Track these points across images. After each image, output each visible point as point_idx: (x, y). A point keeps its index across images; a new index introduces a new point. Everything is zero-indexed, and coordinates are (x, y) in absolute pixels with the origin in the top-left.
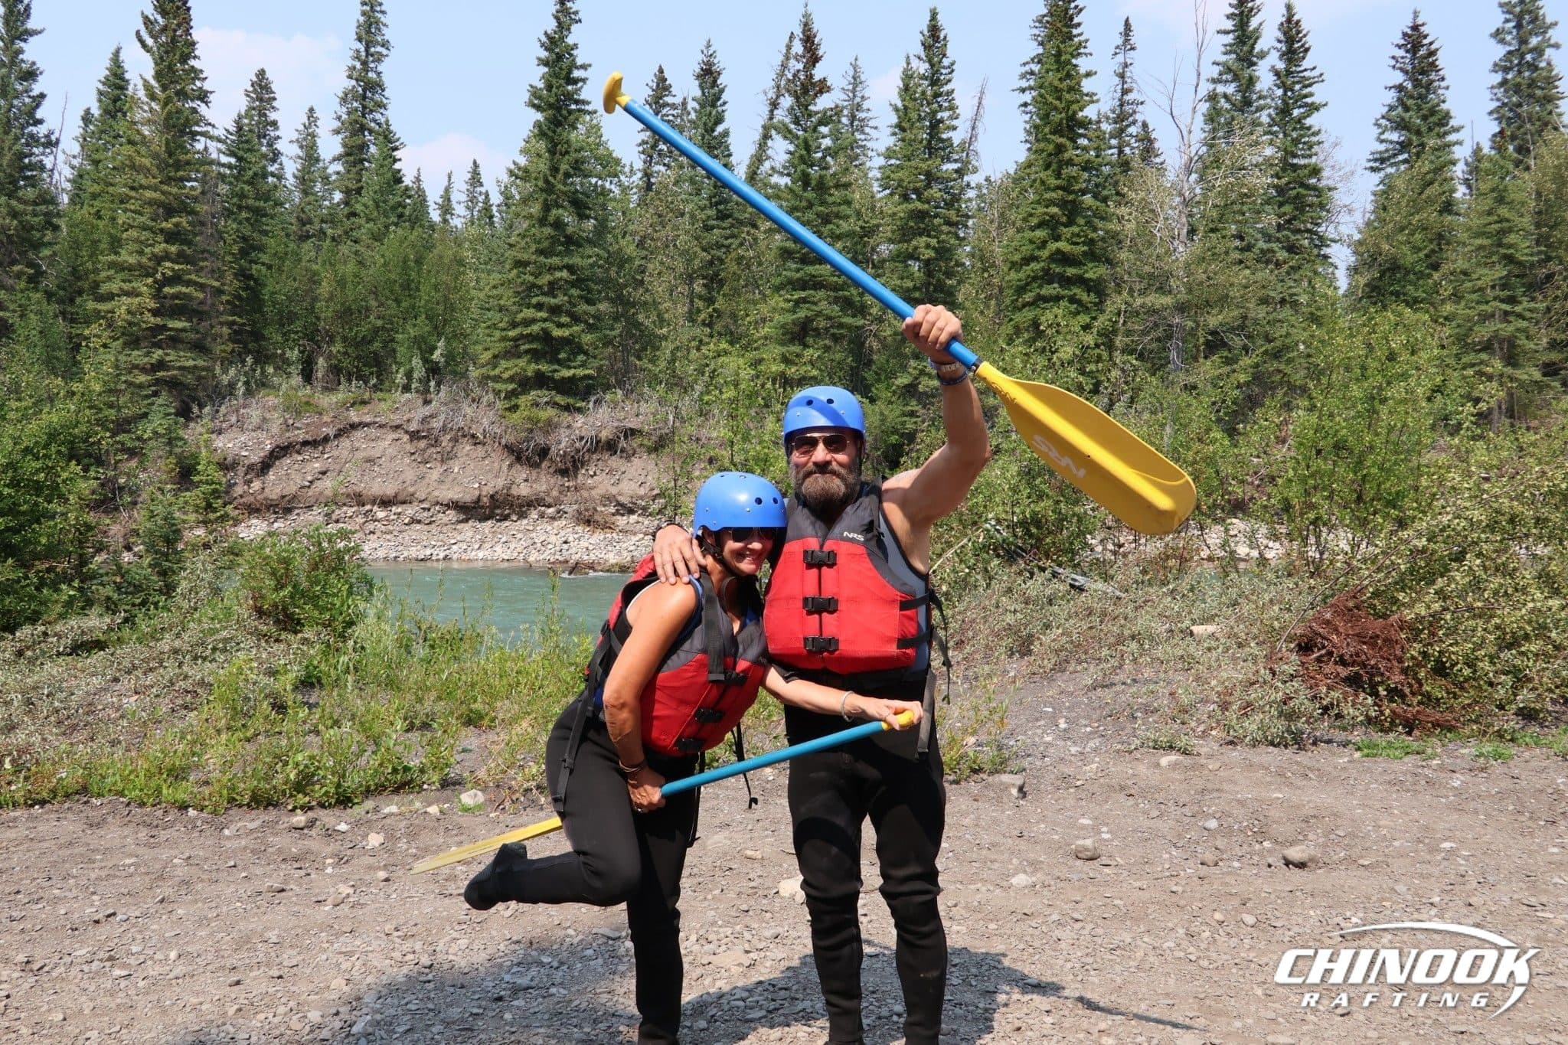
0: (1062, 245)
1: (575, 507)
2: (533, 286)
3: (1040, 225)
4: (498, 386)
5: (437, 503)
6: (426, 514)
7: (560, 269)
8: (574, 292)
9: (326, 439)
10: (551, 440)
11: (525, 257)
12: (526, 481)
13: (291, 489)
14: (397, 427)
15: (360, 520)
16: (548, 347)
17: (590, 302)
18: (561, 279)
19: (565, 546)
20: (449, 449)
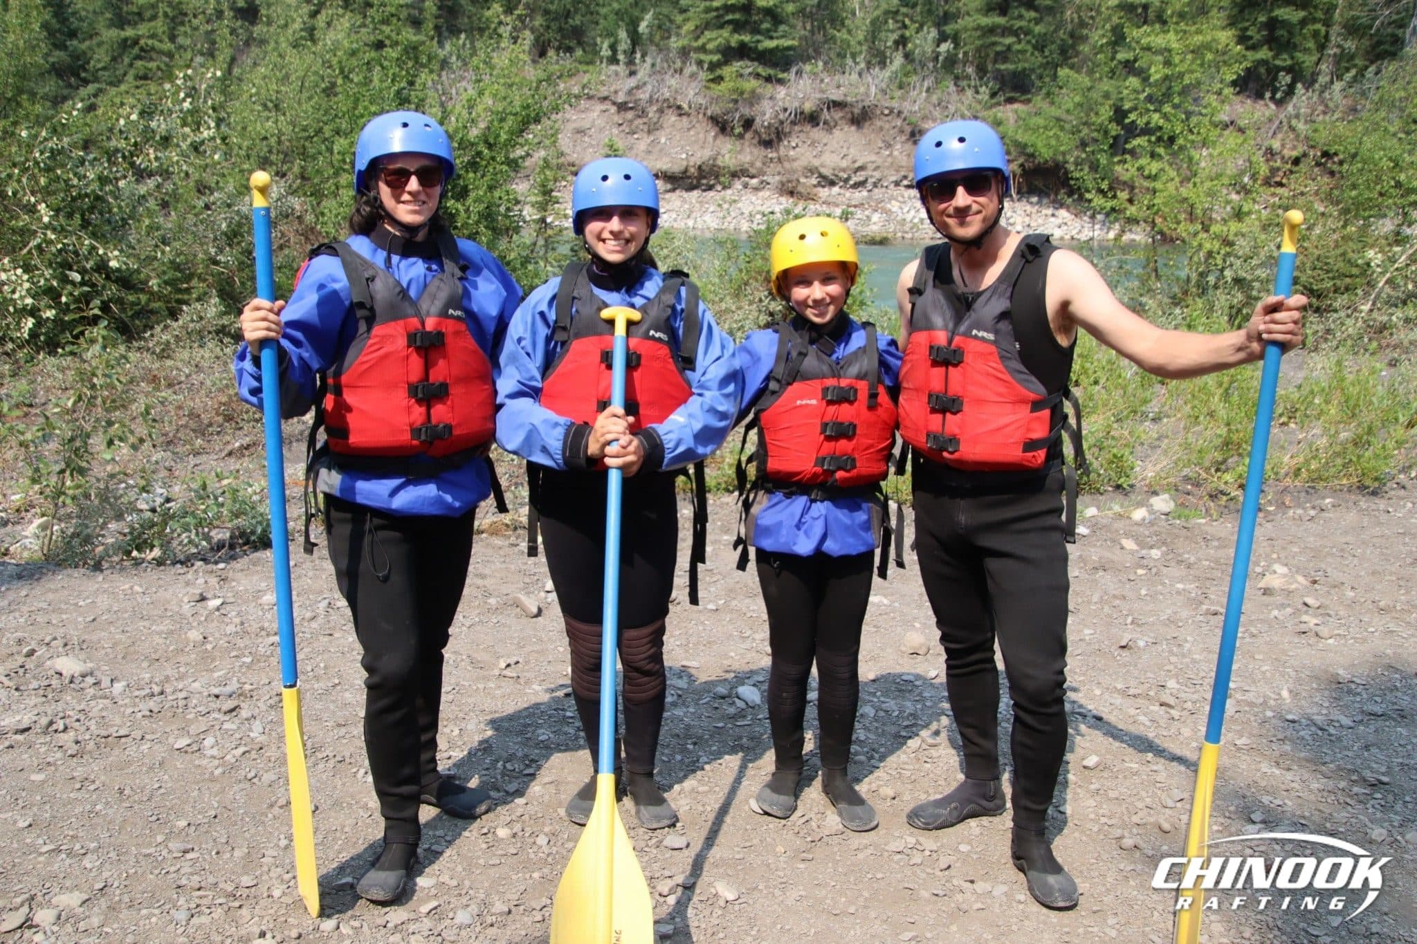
1: (777, 178)
4: (702, 57)
10: (755, 111)
12: (731, 152)
14: (605, 98)
16: (750, 18)
20: (655, 120)
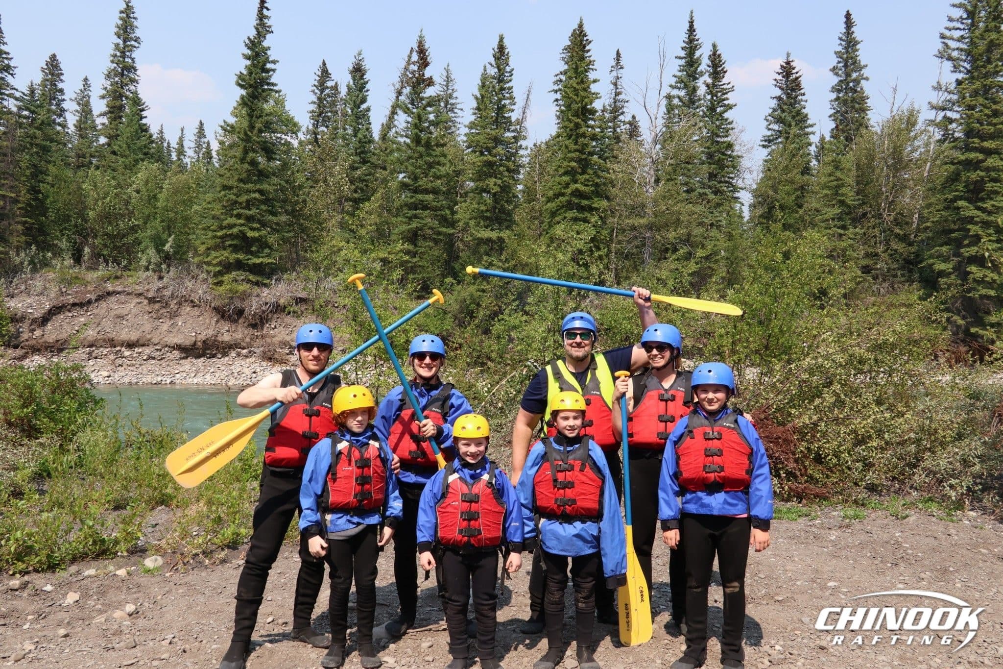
0: (578, 186)
1: (261, 349)
2: (236, 202)
3: (566, 173)
4: (210, 268)
5: (166, 346)
6: (158, 353)
7: (254, 192)
8: (263, 207)
9: (89, 302)
10: (245, 304)
11: (230, 183)
12: (228, 331)
13: (63, 335)
14: (140, 294)
15: (112, 357)
16: (244, 244)
17: (274, 214)
18: (255, 199)
19: (254, 375)
20: (175, 310)
